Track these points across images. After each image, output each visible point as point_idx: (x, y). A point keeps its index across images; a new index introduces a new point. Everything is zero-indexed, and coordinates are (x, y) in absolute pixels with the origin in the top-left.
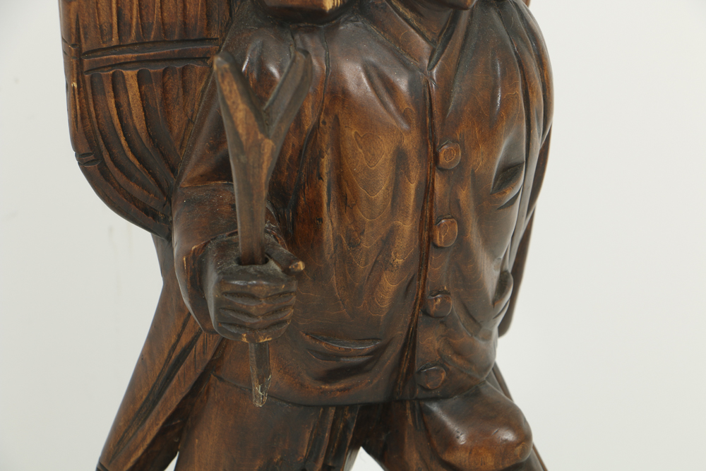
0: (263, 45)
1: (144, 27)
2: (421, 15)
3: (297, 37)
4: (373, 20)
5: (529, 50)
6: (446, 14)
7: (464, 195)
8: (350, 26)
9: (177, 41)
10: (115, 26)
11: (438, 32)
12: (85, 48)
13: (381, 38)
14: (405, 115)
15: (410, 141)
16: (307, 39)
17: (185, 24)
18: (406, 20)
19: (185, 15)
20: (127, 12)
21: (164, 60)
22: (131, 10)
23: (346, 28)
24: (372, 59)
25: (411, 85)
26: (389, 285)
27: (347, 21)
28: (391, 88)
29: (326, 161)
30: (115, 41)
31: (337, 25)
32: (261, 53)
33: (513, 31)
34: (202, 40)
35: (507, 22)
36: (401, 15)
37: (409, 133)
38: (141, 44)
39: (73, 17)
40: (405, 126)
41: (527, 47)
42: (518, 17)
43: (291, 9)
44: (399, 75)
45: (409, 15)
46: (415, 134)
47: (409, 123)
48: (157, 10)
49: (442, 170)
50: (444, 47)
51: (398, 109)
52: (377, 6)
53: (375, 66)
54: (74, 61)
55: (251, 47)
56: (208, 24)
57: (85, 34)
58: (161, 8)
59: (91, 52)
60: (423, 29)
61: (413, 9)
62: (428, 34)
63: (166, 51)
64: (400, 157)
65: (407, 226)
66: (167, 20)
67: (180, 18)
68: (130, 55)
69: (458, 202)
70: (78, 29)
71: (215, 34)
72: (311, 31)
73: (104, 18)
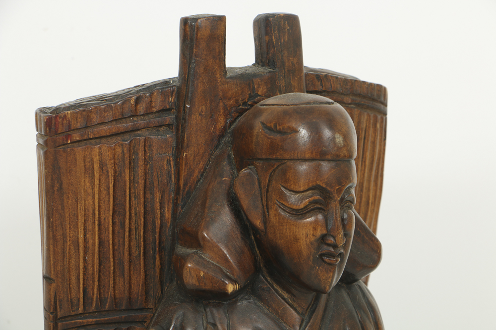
0: (184, 315)
1: (101, 301)
2: (294, 296)
3: (208, 310)
4: (260, 298)
5: (369, 319)
6: (311, 296)
8: (244, 302)
9: (124, 310)
10: (82, 300)
11: (306, 307)
12: (59, 315)
13: (266, 311)
16: (215, 311)
17: (130, 298)
18: (284, 299)
19: (130, 292)
20: (90, 290)
21: (115, 323)
22: (93, 289)
23: (242, 304)
27: (242, 299)
30: (81, 310)
31: (236, 302)
32: (183, 321)
33: (358, 306)
34: (141, 309)
35: (354, 299)
36: (280, 295)
38: (99, 311)
39: (52, 294)
41: (368, 316)
42: (361, 295)
43: (204, 291)
45: (286, 295)
48: (111, 289)
50: (310, 318)
52: (264, 289)
54: (52, 325)
55: (175, 316)
56: (146, 298)
57: (60, 305)
58: (114, 287)
59: (64, 318)
60: (295, 305)
61: (288, 292)
62: (299, 309)
63: (116, 317)
66: (117, 296)
67: (127, 294)
68: (91, 320)
70: (55, 302)
71: (150, 305)
72: (217, 306)
73: (74, 295)
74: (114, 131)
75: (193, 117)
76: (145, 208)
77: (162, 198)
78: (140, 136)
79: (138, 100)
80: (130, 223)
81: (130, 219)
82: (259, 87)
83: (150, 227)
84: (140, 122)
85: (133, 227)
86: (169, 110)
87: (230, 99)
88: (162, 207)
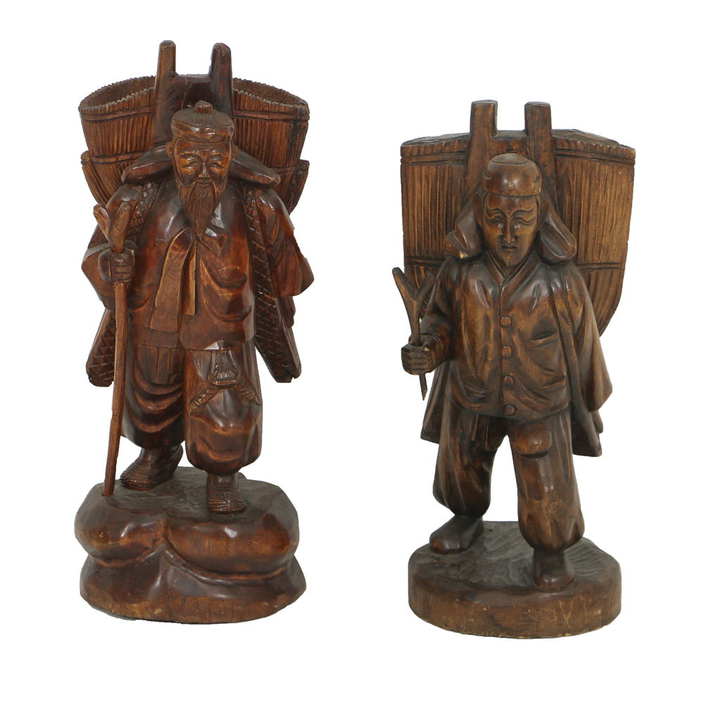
4: (486, 265)
7: (515, 338)
8: (478, 265)
10: (417, 249)
14: (489, 303)
15: (490, 313)
18: (497, 267)
20: (420, 244)
22: (422, 244)
24: (481, 279)
25: (493, 292)
26: (488, 369)
27: (477, 263)
28: (486, 292)
29: (463, 314)
30: (417, 254)
31: (473, 265)
37: (489, 309)
38: (425, 257)
40: (488, 307)
44: (490, 287)
46: (492, 310)
47: (490, 306)
48: (430, 246)
49: (504, 327)
51: (487, 300)
53: (482, 282)
58: (432, 245)
64: (486, 318)
65: (492, 346)
67: (438, 250)
68: (422, 261)
69: (512, 341)
73: (413, 245)
74: (432, 159)
75: (471, 158)
76: (447, 204)
77: (456, 200)
78: (446, 164)
79: (446, 145)
80: (439, 211)
81: (439, 209)
82: (514, 145)
83: (449, 215)
84: (446, 156)
85: (441, 214)
86: (464, 152)
87: (493, 150)
88: (456, 206)
